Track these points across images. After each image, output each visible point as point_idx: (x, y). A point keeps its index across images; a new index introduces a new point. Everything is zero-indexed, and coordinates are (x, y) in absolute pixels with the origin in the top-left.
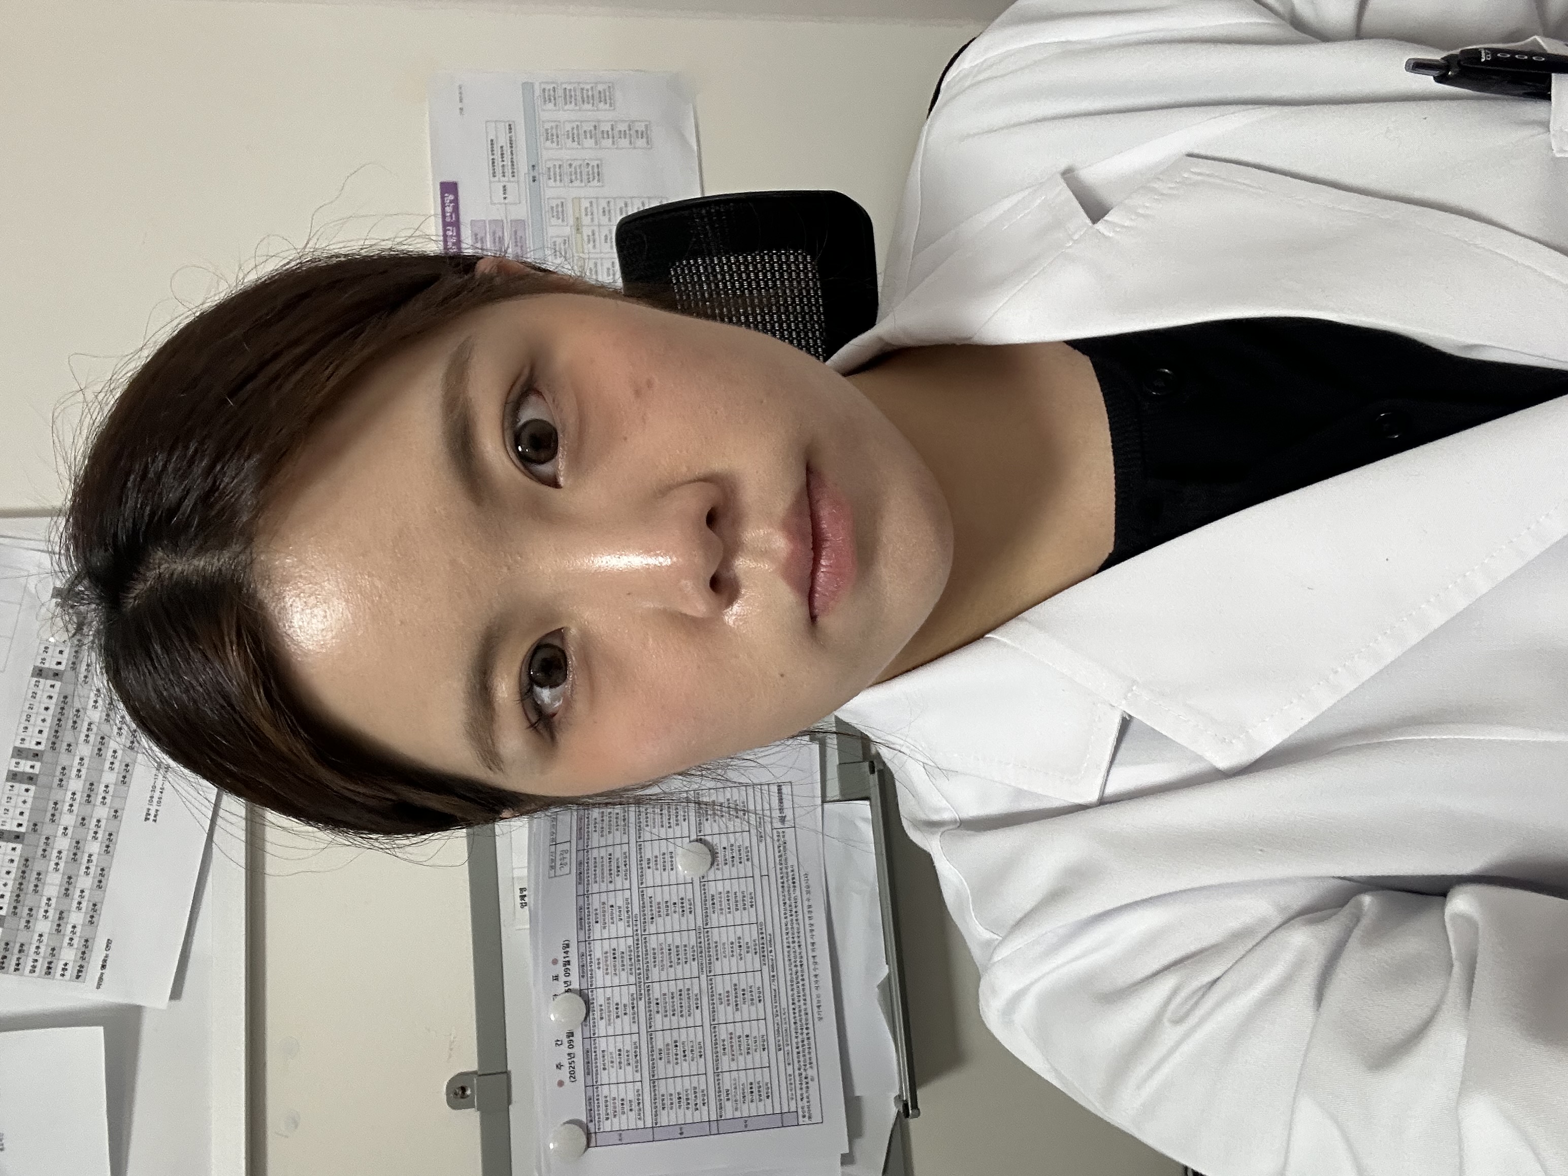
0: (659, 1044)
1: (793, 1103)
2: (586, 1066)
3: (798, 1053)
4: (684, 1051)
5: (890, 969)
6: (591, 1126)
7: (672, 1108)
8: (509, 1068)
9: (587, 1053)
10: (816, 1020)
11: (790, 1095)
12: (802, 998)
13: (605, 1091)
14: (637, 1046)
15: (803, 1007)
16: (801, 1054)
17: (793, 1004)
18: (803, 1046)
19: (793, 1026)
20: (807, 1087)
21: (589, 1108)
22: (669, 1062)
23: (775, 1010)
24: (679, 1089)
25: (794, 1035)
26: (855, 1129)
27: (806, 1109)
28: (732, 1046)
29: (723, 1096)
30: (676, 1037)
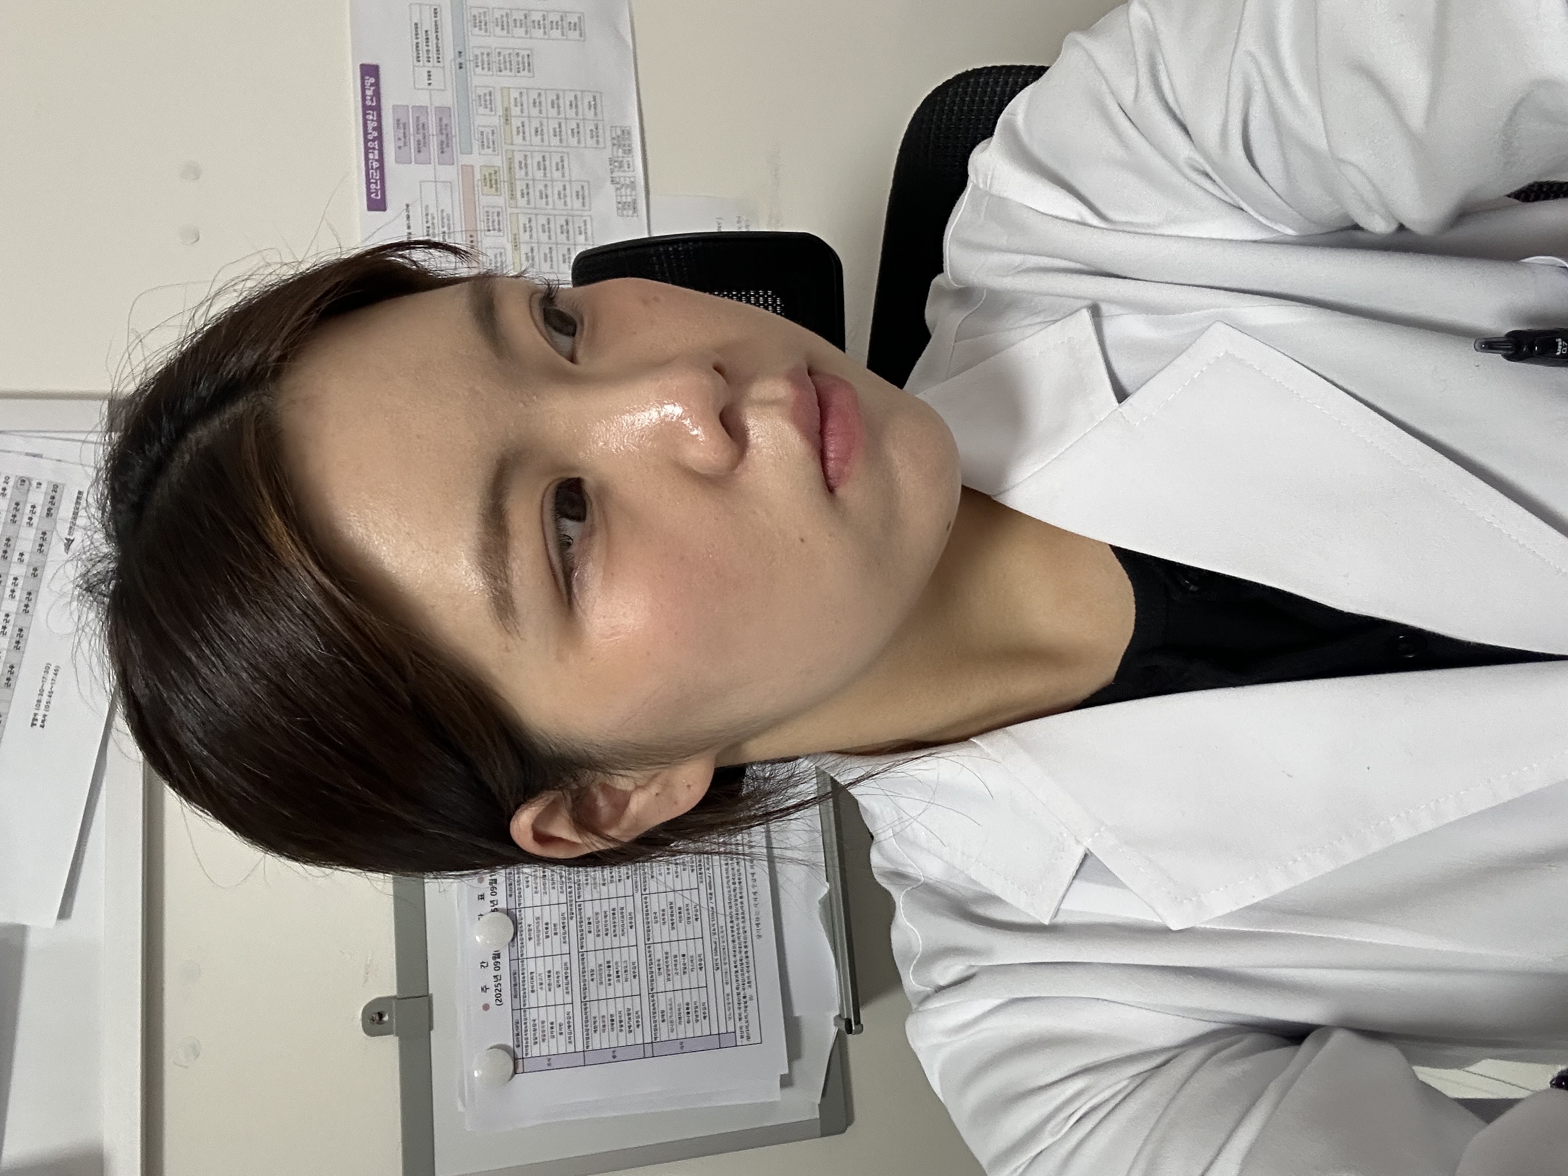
0: (591, 963)
1: (731, 1023)
2: (513, 988)
3: (737, 972)
4: (617, 972)
5: (830, 885)
6: (518, 1051)
7: (604, 1031)
8: (430, 992)
9: (514, 975)
10: (755, 938)
11: (728, 1014)
12: (740, 916)
13: (533, 1014)
14: (567, 967)
15: (741, 925)
16: (740, 972)
17: (732, 922)
18: (742, 964)
19: (731, 945)
20: (746, 1007)
21: (516, 1032)
22: (601, 983)
23: (712, 928)
24: (612, 1011)
25: (732, 953)
26: (794, 1051)
27: (744, 1029)
28: (667, 966)
29: (659, 1018)
30: (608, 958)
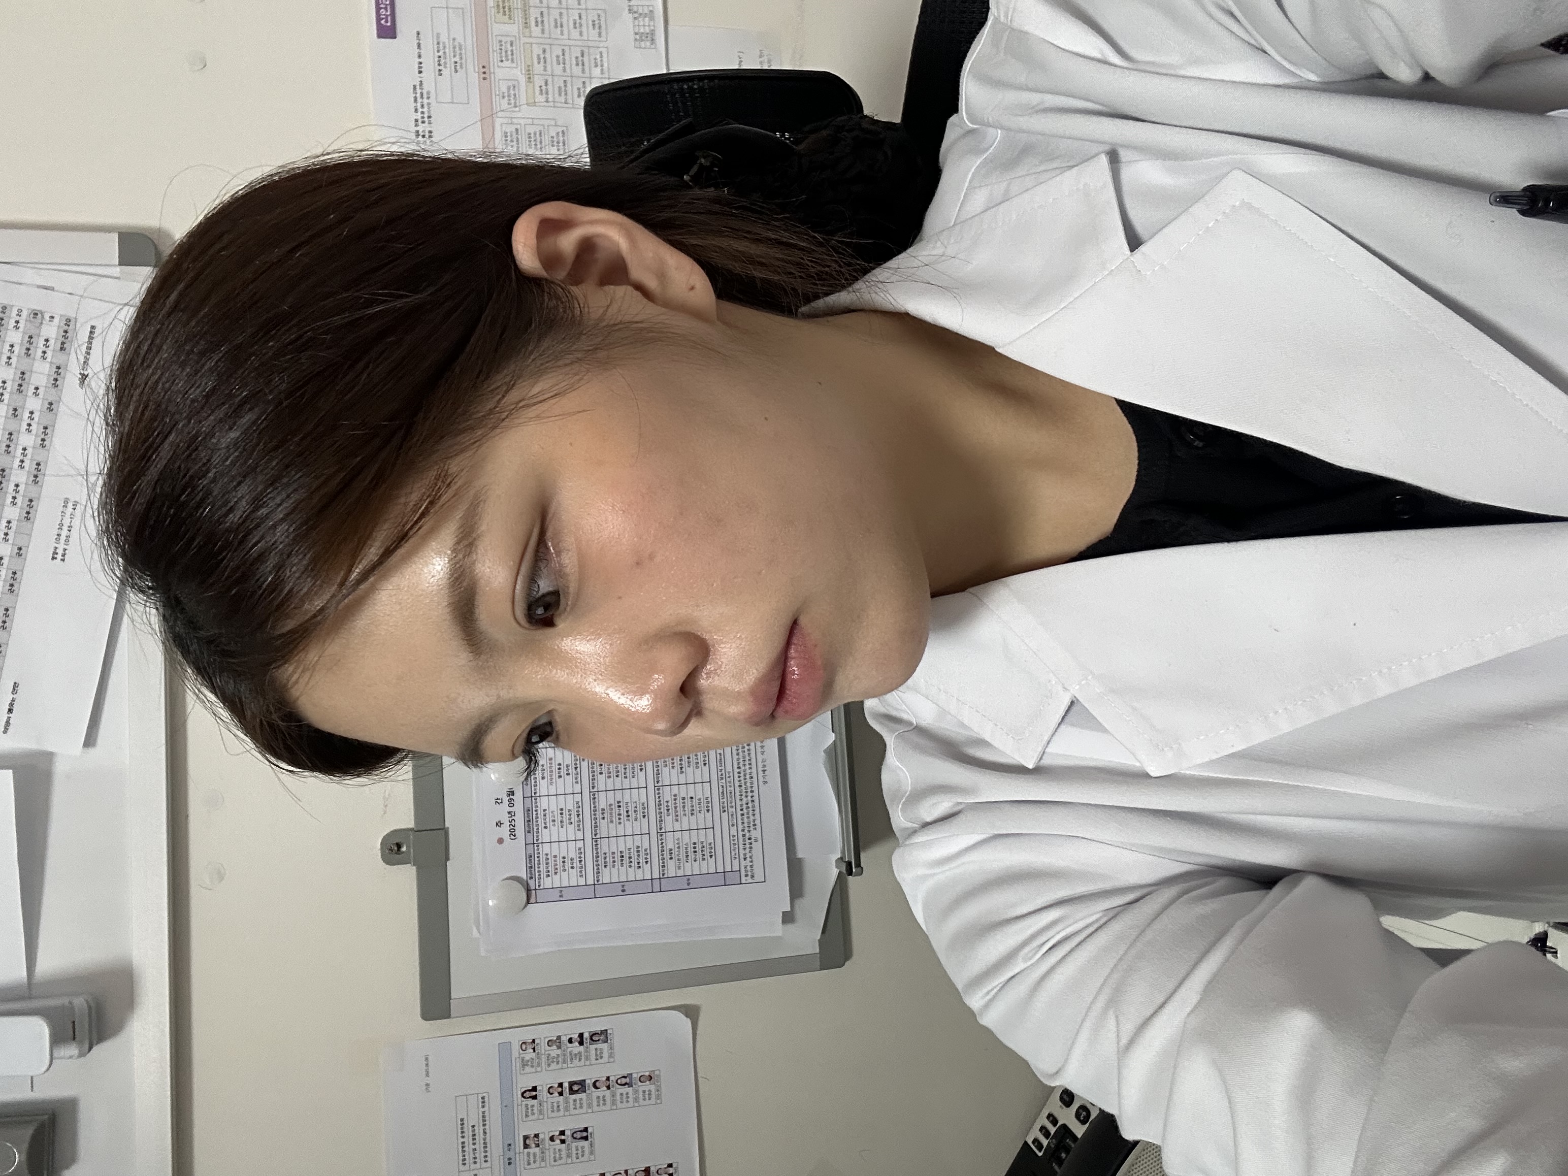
0: (602, 803)
1: (736, 863)
2: (526, 824)
3: (743, 815)
4: (627, 812)
5: (836, 737)
6: (531, 883)
7: (614, 866)
8: (447, 825)
9: (528, 811)
10: (761, 783)
11: (733, 854)
12: (747, 762)
13: (546, 848)
14: (579, 806)
15: (748, 771)
16: (746, 816)
17: (739, 768)
18: (748, 808)
19: (737, 789)
20: (751, 848)
21: (529, 865)
22: (612, 822)
23: (720, 773)
24: (622, 848)
25: (738, 798)
26: (796, 890)
27: (749, 868)
28: (676, 808)
29: (667, 855)
30: (619, 798)
